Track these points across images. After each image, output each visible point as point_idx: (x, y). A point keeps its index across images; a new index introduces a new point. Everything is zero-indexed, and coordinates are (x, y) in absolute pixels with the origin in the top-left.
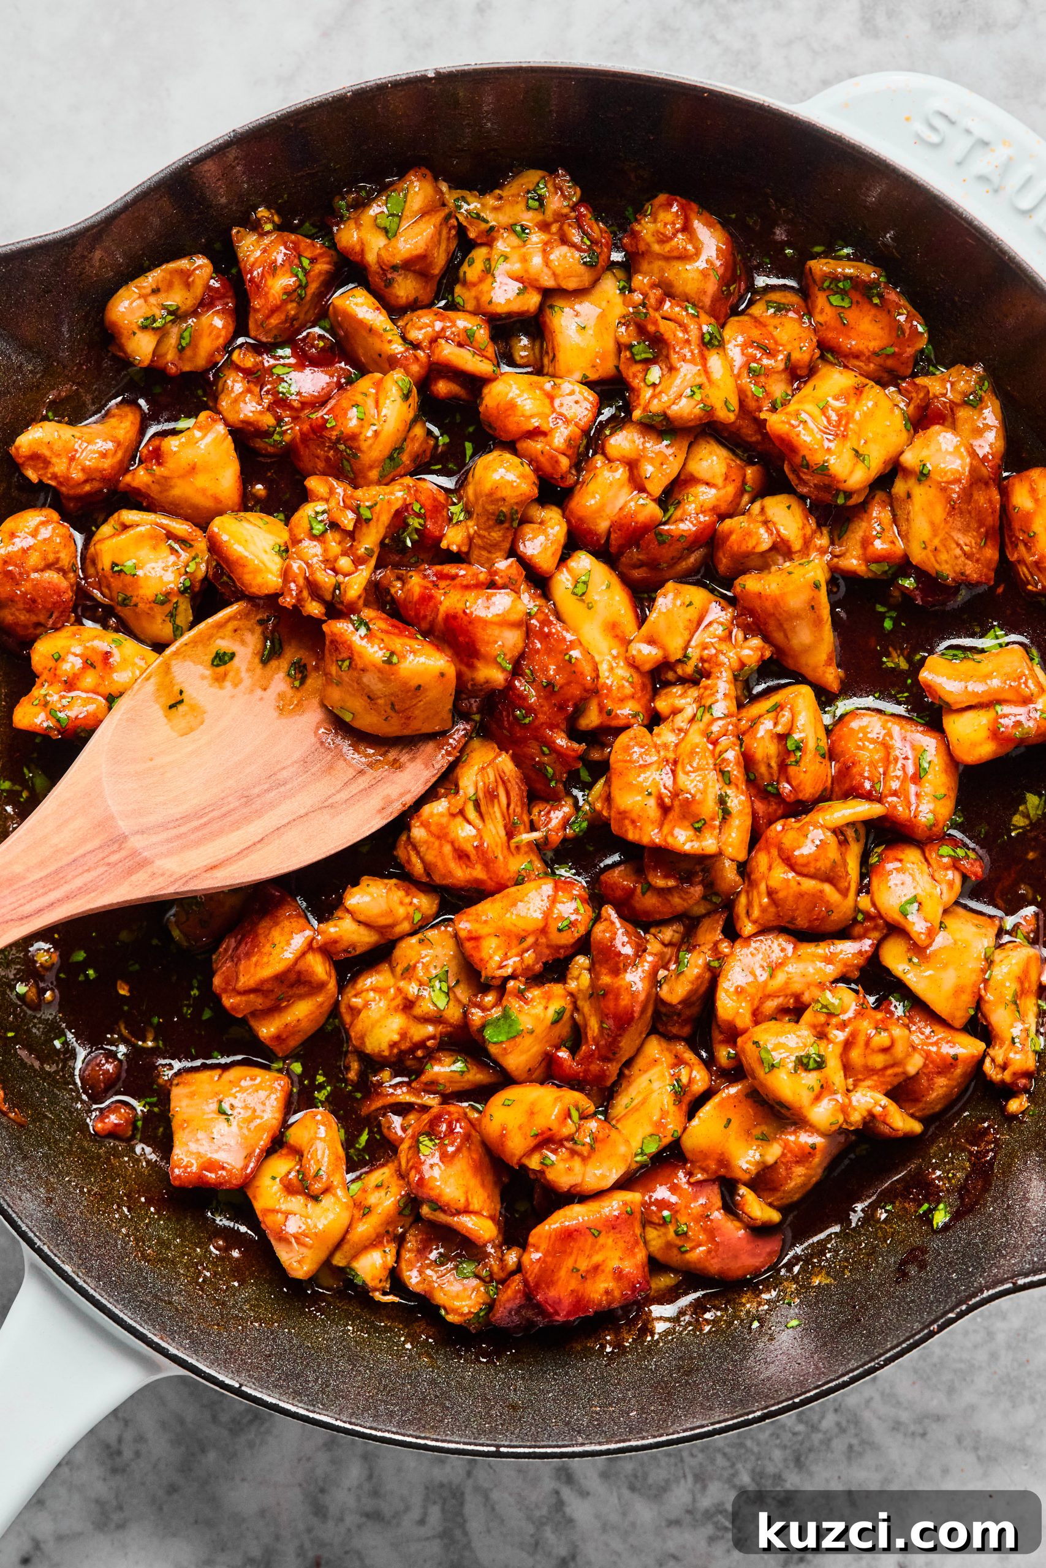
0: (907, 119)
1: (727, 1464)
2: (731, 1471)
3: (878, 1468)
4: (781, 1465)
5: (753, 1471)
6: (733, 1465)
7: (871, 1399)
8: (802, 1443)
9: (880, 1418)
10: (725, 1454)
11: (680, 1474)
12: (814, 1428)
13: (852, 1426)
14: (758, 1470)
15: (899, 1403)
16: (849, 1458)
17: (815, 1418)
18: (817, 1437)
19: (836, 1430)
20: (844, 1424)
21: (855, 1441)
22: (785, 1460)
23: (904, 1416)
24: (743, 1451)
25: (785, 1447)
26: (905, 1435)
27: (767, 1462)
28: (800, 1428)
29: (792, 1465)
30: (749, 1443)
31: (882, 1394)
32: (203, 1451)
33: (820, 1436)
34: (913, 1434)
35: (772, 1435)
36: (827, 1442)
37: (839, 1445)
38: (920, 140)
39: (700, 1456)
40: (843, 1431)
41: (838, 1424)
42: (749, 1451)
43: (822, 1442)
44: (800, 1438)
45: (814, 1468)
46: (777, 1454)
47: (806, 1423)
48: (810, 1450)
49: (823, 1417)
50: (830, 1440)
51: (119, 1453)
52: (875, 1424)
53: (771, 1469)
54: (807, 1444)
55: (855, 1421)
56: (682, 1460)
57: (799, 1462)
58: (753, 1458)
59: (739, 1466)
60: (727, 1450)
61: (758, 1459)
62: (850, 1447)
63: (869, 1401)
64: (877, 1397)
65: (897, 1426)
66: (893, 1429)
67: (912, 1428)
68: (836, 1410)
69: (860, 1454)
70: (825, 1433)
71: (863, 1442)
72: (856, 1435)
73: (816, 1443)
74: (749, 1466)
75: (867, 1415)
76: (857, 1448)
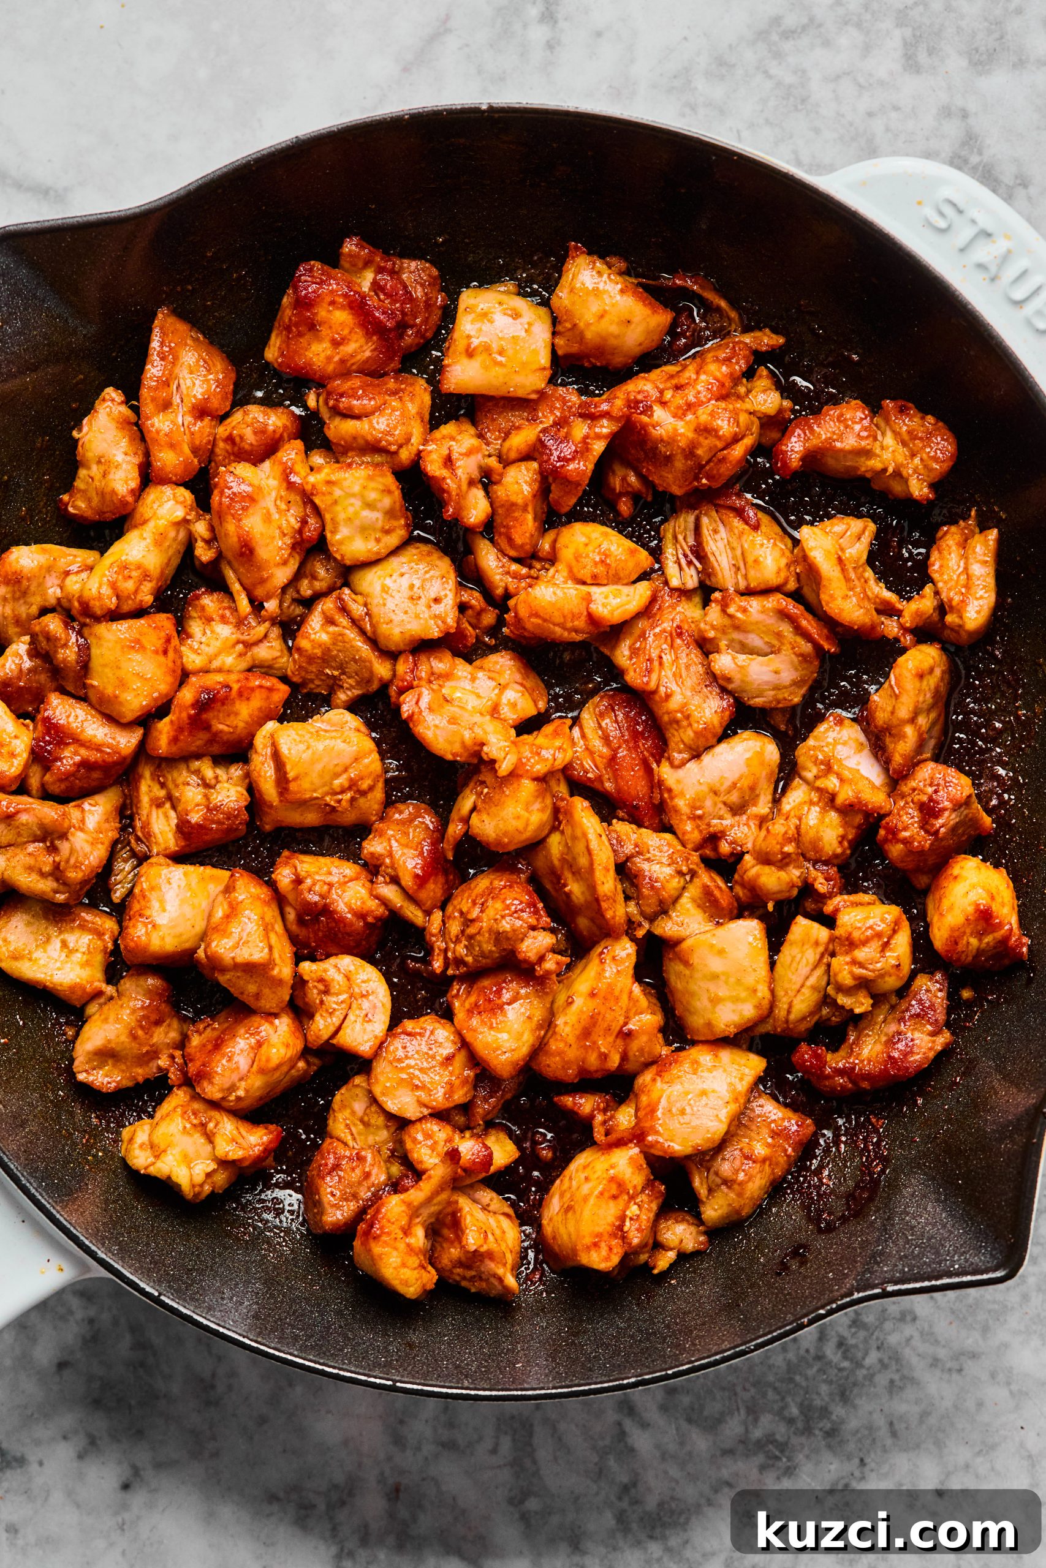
0: (919, 203)
1: (777, 1397)
2: (781, 1404)
3: (917, 1402)
4: (827, 1399)
5: (801, 1404)
6: (783, 1399)
7: (912, 1337)
8: (847, 1378)
9: (919, 1355)
10: (775, 1389)
11: (735, 1407)
12: (859, 1365)
13: (893, 1363)
14: (806, 1403)
15: (937, 1342)
16: (891, 1392)
17: (860, 1355)
18: (861, 1373)
19: (879, 1366)
20: (886, 1361)
21: (896, 1377)
22: (831, 1394)
23: (942, 1353)
24: (791, 1386)
25: (830, 1382)
26: (943, 1371)
27: (815, 1397)
28: (846, 1364)
29: (837, 1398)
30: (798, 1378)
31: (922, 1333)
32: (290, 1385)
33: (864, 1372)
34: (950, 1370)
35: (819, 1371)
36: (870, 1377)
37: (882, 1380)
38: (928, 224)
39: (753, 1391)
40: (884, 1366)
41: (881, 1361)
42: (797, 1385)
43: (865, 1377)
44: (845, 1373)
45: (858, 1401)
46: (824, 1389)
47: (851, 1360)
48: (855, 1384)
49: (866, 1354)
50: (873, 1375)
51: (213, 1387)
52: (914, 1360)
53: (818, 1402)
54: (851, 1379)
55: (897, 1358)
56: (735, 1394)
57: (844, 1396)
58: (802, 1392)
59: (789, 1399)
60: (777, 1384)
61: (807, 1393)
62: (892, 1382)
63: (909, 1340)
64: (916, 1335)
65: (935, 1362)
66: (931, 1365)
67: (949, 1365)
68: (878, 1348)
69: (901, 1388)
70: (868, 1369)
71: (903, 1378)
72: (898, 1371)
73: (860, 1378)
74: (798, 1400)
75: (907, 1352)
76: (898, 1383)
